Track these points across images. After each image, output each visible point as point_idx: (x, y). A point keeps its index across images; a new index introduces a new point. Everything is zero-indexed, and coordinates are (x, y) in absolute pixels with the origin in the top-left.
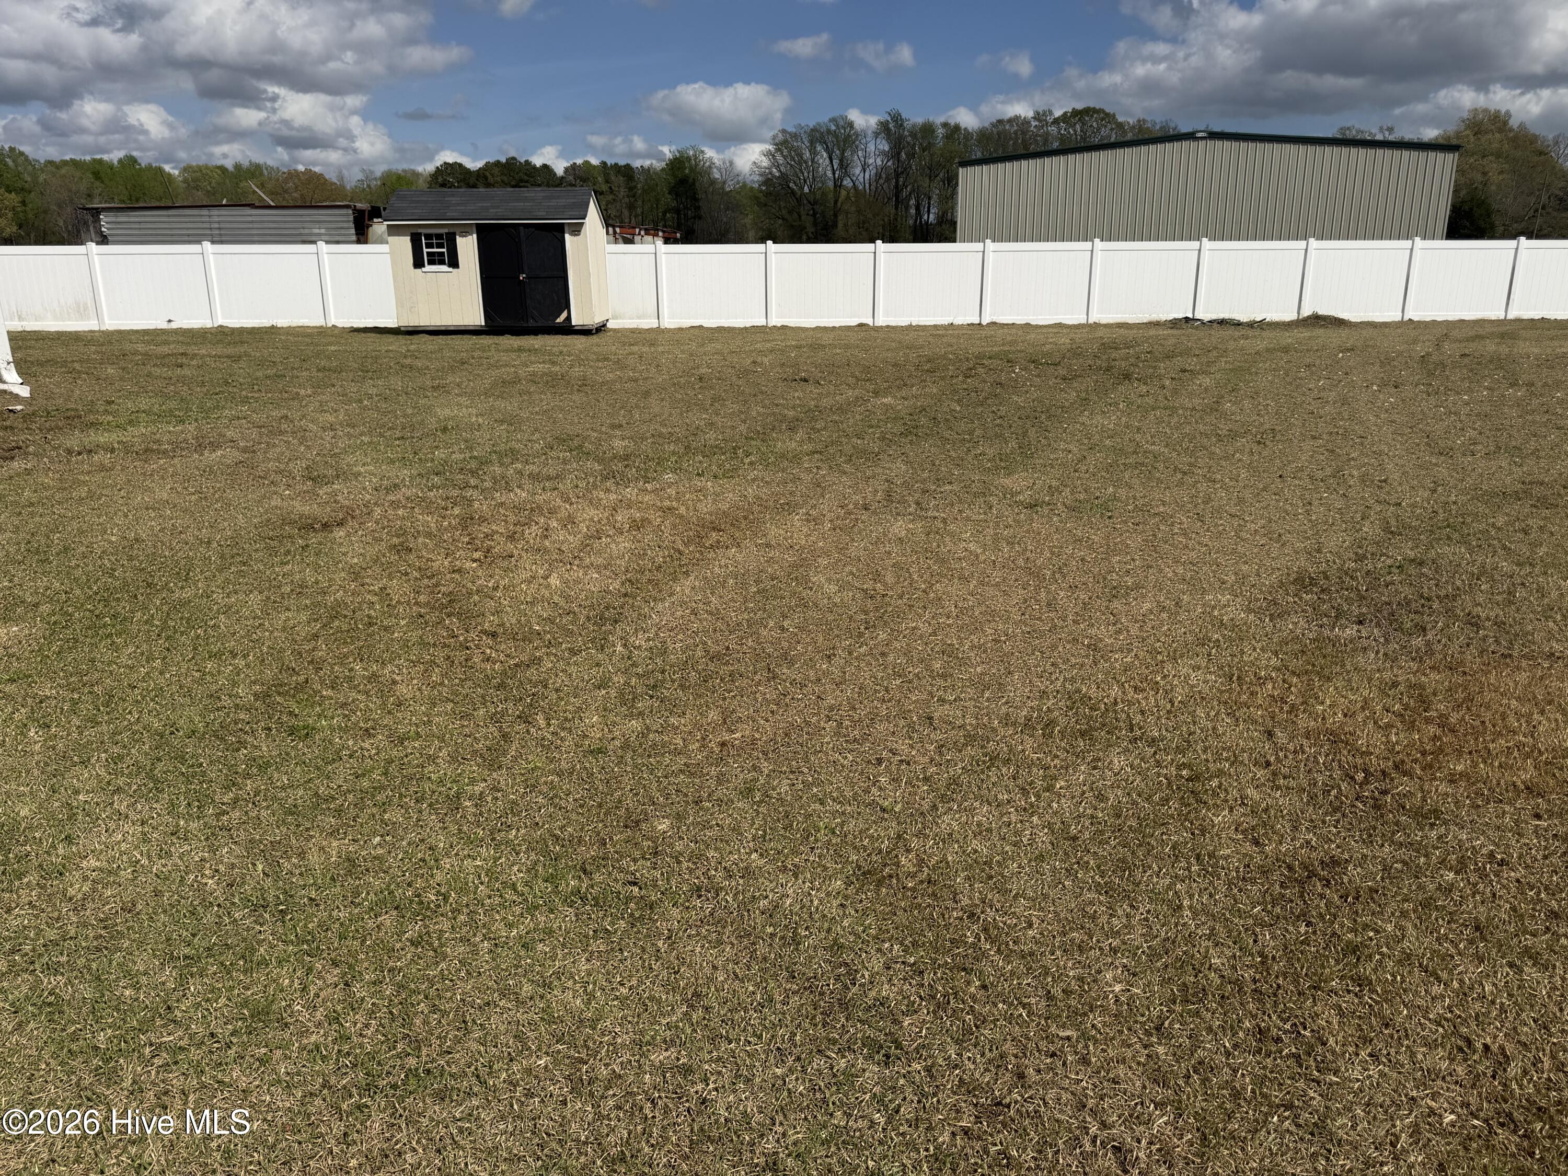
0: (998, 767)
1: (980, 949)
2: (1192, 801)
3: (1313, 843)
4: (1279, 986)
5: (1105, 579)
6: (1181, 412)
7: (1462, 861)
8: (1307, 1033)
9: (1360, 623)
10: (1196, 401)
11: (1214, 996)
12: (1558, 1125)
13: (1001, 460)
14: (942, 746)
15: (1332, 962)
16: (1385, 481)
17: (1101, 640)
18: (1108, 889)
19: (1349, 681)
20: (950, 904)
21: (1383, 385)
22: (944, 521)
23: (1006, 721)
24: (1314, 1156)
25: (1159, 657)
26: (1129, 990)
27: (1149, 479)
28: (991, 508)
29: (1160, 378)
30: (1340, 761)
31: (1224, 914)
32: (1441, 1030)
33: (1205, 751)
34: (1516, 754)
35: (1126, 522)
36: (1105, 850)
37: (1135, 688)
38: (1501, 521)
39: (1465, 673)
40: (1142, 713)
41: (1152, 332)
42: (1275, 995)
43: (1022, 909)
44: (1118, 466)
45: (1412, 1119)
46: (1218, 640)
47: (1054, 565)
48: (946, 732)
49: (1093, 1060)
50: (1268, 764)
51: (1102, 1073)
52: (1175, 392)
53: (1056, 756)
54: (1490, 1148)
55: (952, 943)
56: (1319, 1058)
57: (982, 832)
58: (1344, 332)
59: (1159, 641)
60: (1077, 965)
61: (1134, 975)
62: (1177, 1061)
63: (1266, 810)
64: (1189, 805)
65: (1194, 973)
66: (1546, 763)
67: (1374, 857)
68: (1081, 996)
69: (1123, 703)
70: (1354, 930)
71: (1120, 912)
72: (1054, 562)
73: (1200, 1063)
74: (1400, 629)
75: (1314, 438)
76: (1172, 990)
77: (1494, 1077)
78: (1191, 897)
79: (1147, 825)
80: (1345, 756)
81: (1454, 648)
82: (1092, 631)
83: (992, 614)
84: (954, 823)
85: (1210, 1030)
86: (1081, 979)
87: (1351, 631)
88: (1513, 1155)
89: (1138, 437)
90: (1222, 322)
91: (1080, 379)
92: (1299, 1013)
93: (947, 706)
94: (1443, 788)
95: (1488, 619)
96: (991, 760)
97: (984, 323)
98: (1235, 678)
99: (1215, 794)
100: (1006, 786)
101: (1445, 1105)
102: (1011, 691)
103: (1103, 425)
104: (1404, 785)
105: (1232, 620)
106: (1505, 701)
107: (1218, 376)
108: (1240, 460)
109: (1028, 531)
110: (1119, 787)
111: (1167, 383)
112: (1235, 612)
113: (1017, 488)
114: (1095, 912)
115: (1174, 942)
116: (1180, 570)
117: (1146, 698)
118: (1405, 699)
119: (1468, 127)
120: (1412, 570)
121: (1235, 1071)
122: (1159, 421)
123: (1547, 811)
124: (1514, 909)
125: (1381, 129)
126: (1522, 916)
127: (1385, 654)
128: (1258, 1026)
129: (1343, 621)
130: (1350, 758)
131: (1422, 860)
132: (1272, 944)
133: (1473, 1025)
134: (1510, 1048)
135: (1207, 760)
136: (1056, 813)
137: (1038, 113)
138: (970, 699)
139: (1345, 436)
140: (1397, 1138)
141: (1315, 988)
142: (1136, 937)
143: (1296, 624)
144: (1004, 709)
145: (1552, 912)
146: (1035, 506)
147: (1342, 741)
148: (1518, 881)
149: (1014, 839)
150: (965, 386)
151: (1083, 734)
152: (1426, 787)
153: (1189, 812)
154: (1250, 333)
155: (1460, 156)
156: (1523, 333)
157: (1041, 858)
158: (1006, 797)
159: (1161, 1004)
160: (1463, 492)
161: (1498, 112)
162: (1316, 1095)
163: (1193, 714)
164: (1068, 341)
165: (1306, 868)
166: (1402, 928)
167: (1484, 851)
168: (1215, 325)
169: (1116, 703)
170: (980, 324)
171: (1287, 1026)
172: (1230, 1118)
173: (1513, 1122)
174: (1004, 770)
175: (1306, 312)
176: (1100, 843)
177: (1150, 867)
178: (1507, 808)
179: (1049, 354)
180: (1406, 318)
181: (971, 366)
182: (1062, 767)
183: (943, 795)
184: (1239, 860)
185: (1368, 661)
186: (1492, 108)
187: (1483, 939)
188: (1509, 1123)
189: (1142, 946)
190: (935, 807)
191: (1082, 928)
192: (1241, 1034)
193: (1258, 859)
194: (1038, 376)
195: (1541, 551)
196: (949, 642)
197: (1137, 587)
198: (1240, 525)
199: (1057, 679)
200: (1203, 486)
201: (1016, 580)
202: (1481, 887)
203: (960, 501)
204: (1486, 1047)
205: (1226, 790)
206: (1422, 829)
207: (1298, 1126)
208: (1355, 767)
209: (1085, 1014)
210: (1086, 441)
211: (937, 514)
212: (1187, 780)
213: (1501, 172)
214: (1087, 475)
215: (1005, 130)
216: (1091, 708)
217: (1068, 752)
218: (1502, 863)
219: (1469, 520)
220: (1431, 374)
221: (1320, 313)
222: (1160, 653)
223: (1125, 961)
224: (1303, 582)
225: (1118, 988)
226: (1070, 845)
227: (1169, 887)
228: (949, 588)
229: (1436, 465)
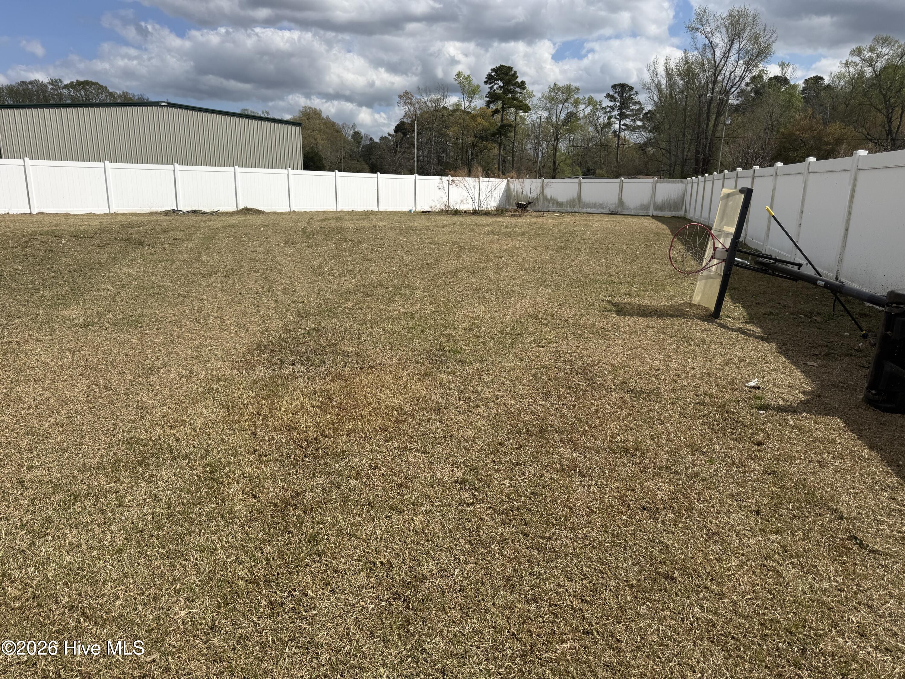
0: (81, 501)
1: (81, 628)
2: (215, 484)
3: (286, 487)
4: (278, 573)
5: (142, 364)
6: (177, 262)
7: (358, 473)
8: (297, 594)
9: (293, 364)
10: (185, 256)
11: (243, 594)
12: (416, 588)
13: (59, 299)
14: (34, 499)
15: (304, 548)
16: (295, 291)
17: (145, 402)
18: (169, 555)
19: (292, 395)
20: (52, 606)
21: (286, 243)
22: (18, 343)
23: (83, 469)
24: (310, 661)
25: (184, 405)
26: (190, 612)
27: (163, 302)
28: (55, 330)
29: (162, 243)
30: (293, 439)
31: (242, 544)
32: (361, 563)
33: (218, 453)
34: (373, 414)
35: (152, 329)
36: (163, 531)
37: (171, 426)
38: (350, 305)
39: (346, 380)
40: (177, 440)
41: (154, 218)
42: (277, 579)
43: (110, 589)
44: (142, 296)
45: (354, 616)
46: (217, 388)
47: (106, 361)
48: (36, 488)
49: (173, 667)
50: (255, 451)
51: (180, 672)
52: (172, 251)
53: (123, 482)
54: (391, 613)
55: (57, 633)
56: (305, 605)
57: (74, 548)
58: (262, 217)
59: (182, 395)
60: (154, 611)
61: (193, 602)
62: (227, 643)
63: (258, 477)
64: (213, 487)
65: (229, 585)
66: (386, 415)
67: (318, 484)
68: (159, 629)
69: (164, 437)
70: (313, 527)
71: (178, 566)
72: (106, 359)
73: (240, 638)
74: (313, 364)
75: (255, 272)
76: (217, 601)
77: (387, 577)
78: (221, 541)
79: (189, 507)
80: (296, 436)
81: (339, 370)
82: (138, 398)
83: (63, 401)
84: (50, 550)
85: (243, 615)
86: (158, 618)
87: (289, 370)
88: (401, 612)
89: (153, 278)
90: (194, 212)
91: (109, 246)
92: (291, 584)
93: (35, 470)
94: (345, 439)
95: (352, 352)
96: (75, 498)
97: (34, 212)
98: (230, 407)
99: (228, 477)
100: (89, 512)
101: (369, 601)
102: (85, 448)
103: (129, 273)
104: (326, 443)
105: (224, 375)
106: (365, 390)
107: (197, 241)
108: (216, 287)
109: (85, 342)
110: (168, 489)
111: (167, 246)
112: (225, 371)
113: (73, 315)
114: (162, 572)
115: (214, 571)
116: (190, 352)
117: (179, 431)
118: (321, 399)
119: (304, 115)
120: (315, 334)
121: (261, 633)
122: (165, 268)
123: (390, 437)
124: (383, 489)
125: (263, 112)
126: (387, 491)
127: (308, 378)
128: (270, 601)
129: (285, 365)
130: (298, 436)
131: (340, 478)
132: (271, 551)
133: (374, 553)
134: (392, 559)
135: (220, 458)
136: (127, 519)
137: (52, 81)
138: (53, 461)
139: (271, 271)
140: (349, 629)
141: (297, 566)
142: (191, 578)
143: (261, 371)
144: (81, 462)
145: (399, 484)
146: (88, 326)
147: (293, 428)
148: (383, 474)
149: (99, 545)
150: (24, 253)
151: (140, 463)
152: (337, 441)
153: (214, 492)
154: (212, 218)
155: (303, 129)
156: (346, 217)
157: (120, 551)
158: (89, 519)
159: (212, 612)
160: (331, 293)
161: (315, 109)
162: (306, 626)
163: (208, 434)
164: (98, 223)
165: (284, 502)
166: (336, 517)
167: (367, 465)
168: (191, 214)
169: (160, 439)
170: (30, 214)
171: (286, 594)
172: (262, 661)
173: (399, 595)
174: (86, 502)
175: (241, 207)
176: (160, 528)
177: (194, 532)
178: (373, 441)
179: (85, 231)
180: (292, 210)
181: (27, 240)
182: (128, 488)
183: (38, 533)
184: (246, 510)
185: (300, 383)
186: (313, 107)
187: (373, 508)
188: (396, 596)
189: (195, 582)
190: (33, 543)
191: (154, 585)
192: (262, 610)
193: (257, 506)
194: (80, 245)
195: (369, 317)
196: (32, 425)
197: (164, 366)
198: (221, 322)
199: (118, 433)
200: (196, 303)
201: (80, 375)
202: (368, 483)
203: (29, 328)
204: (382, 563)
205: (233, 472)
206: (338, 463)
207: (299, 647)
208: (302, 440)
209: (164, 640)
210: (119, 283)
211: (11, 340)
212: (210, 473)
213: (322, 140)
214: (123, 303)
215: (28, 88)
216: (144, 446)
217: (131, 477)
218: (376, 468)
219: (336, 306)
220: (308, 237)
221: (248, 207)
222: (184, 403)
223: (185, 595)
224: (261, 348)
225: (183, 614)
226: (140, 536)
227: (207, 540)
228: (27, 389)
229: (317, 281)
